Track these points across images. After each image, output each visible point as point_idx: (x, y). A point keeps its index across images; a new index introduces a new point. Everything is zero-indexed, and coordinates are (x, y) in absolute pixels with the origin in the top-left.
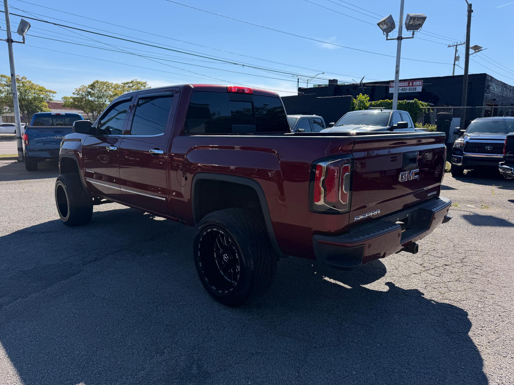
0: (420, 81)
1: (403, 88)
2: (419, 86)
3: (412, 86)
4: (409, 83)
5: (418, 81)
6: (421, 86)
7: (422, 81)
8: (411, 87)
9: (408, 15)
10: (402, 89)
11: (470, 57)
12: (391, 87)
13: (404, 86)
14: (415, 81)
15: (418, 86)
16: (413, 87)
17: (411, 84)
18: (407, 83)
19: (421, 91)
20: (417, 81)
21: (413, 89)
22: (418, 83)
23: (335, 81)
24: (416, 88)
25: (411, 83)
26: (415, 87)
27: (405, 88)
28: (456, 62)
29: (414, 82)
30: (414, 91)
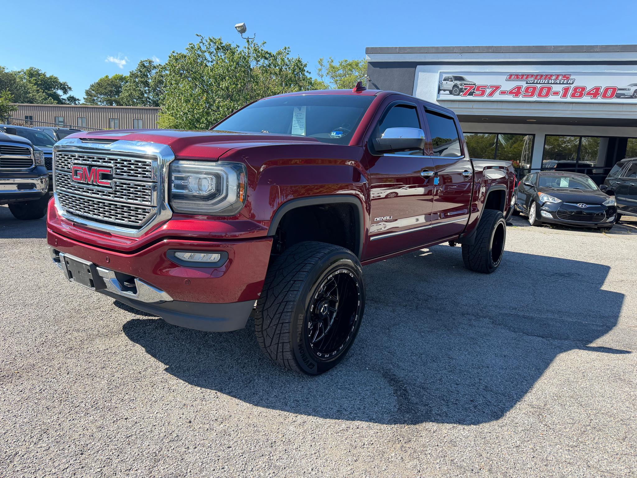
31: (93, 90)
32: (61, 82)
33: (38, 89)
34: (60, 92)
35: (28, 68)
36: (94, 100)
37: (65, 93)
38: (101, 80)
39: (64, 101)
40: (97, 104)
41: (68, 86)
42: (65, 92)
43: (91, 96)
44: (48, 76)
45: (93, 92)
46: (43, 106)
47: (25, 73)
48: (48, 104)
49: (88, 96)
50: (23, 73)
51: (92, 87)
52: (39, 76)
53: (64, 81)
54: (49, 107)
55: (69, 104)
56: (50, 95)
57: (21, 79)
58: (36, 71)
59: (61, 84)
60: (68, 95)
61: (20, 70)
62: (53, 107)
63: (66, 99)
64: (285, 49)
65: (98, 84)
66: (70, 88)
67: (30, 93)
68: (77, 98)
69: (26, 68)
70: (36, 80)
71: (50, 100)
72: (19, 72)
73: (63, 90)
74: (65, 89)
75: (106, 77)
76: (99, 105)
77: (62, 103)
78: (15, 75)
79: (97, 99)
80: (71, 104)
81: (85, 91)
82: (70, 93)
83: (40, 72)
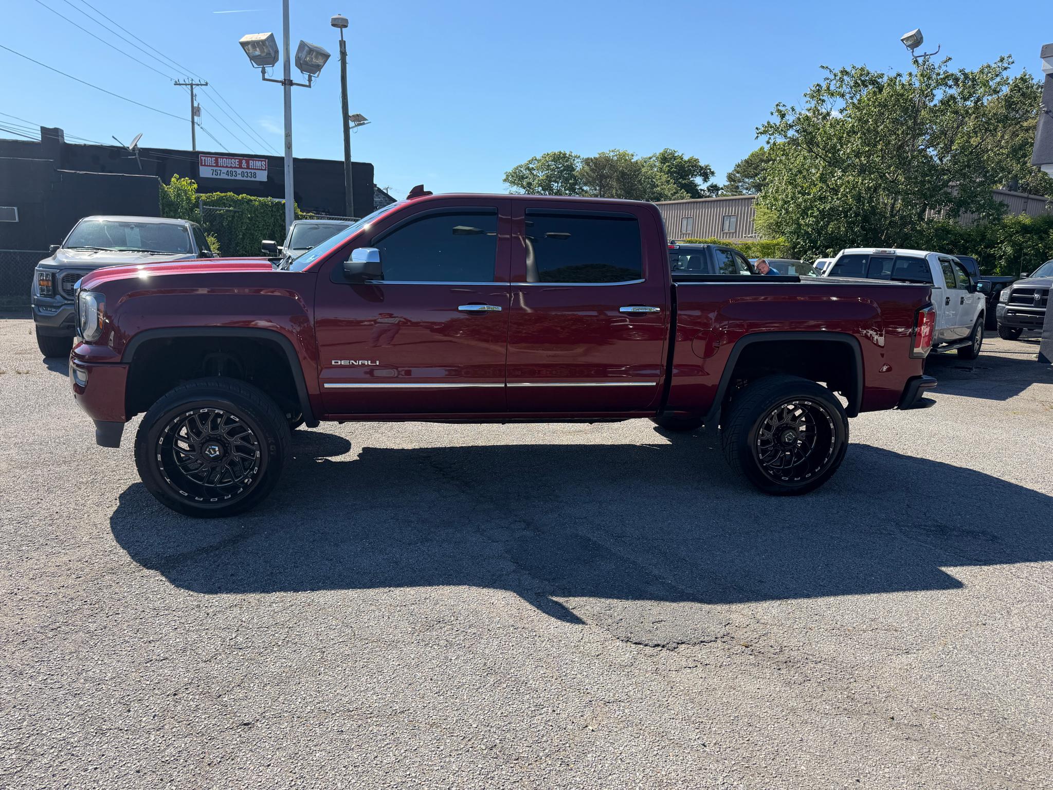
0: (262, 161)
1: (230, 170)
2: (262, 169)
3: (248, 168)
4: (240, 163)
5: (259, 161)
6: (265, 170)
7: (265, 161)
8: (245, 171)
9: (302, 45)
10: (228, 171)
11: (352, 132)
12: (202, 165)
13: (231, 167)
14: (253, 160)
15: (259, 169)
16: (249, 171)
17: (244, 164)
18: (237, 160)
19: (265, 179)
20: (256, 160)
21: (249, 175)
22: (258, 164)
23: (57, 132)
24: (255, 174)
25: (244, 162)
26: (253, 171)
27: (234, 170)
28: (196, 118)
29: (250, 162)
30: (253, 179)
31: (738, 172)
32: (703, 165)
33: (669, 179)
34: (698, 180)
35: (662, 151)
36: (738, 187)
37: (706, 182)
38: (752, 155)
39: (703, 192)
40: (741, 193)
41: (710, 169)
42: (706, 179)
43: (734, 181)
44: (686, 158)
45: (737, 175)
46: (672, 204)
47: (657, 158)
48: (678, 199)
49: (730, 181)
50: (654, 158)
51: (738, 167)
52: (675, 159)
53: (707, 164)
54: (680, 203)
55: (709, 197)
56: (683, 186)
57: (652, 167)
58: (671, 154)
59: (702, 168)
60: (709, 183)
61: (651, 156)
62: (686, 203)
63: (706, 189)
64: (1002, 60)
65: (746, 161)
66: (713, 173)
67: (658, 186)
68: (721, 187)
69: (659, 151)
70: (669, 166)
71: (682, 193)
72: (650, 158)
73: (703, 176)
74: (706, 174)
75: (761, 149)
76: (744, 195)
77: (700, 197)
78: (645, 162)
79: (741, 186)
80: (711, 197)
81: (726, 175)
82: (712, 180)
83: (676, 155)
